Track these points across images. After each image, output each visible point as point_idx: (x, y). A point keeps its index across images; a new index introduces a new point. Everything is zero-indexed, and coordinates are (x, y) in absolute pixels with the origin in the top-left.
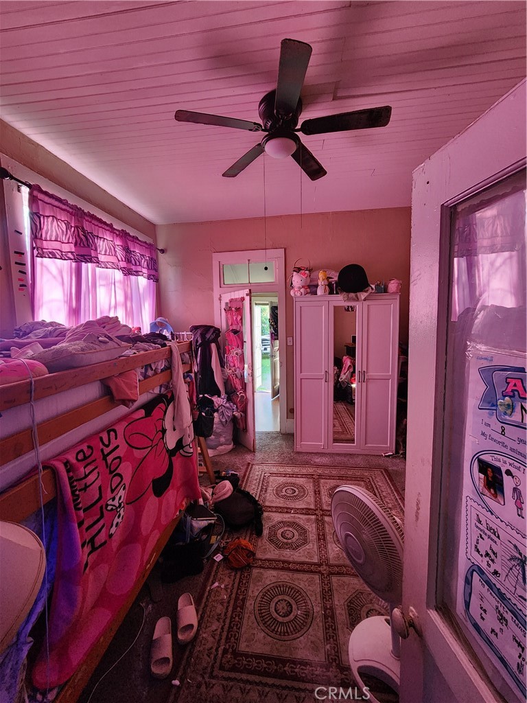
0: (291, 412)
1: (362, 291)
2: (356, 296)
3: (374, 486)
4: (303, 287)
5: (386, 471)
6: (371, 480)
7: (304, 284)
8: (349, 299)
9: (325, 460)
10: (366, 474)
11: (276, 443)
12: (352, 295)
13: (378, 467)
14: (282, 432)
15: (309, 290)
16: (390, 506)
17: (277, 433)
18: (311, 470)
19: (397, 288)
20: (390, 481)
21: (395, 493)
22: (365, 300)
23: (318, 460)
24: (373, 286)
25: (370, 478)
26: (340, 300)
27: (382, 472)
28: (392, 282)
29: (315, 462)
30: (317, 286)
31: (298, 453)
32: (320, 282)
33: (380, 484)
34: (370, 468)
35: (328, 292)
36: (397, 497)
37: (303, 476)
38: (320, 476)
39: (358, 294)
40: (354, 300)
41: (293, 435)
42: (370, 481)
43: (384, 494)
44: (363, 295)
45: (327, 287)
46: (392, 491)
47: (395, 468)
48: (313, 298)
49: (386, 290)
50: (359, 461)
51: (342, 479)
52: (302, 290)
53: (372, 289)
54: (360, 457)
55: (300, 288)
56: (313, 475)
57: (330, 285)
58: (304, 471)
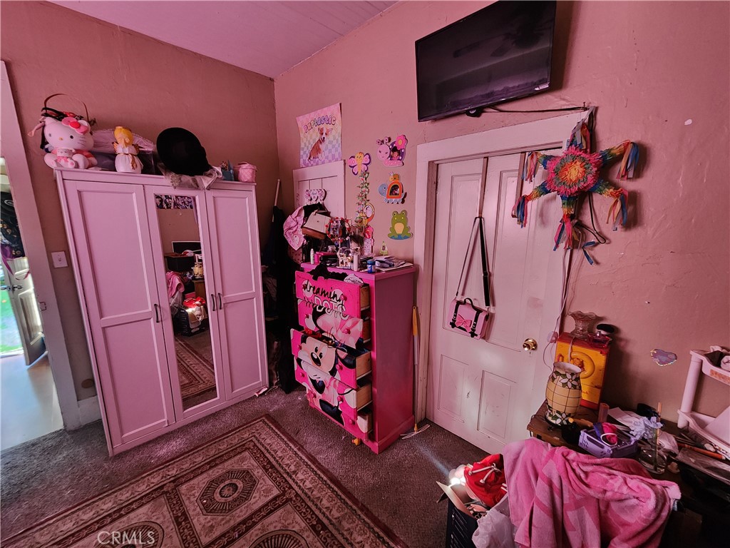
0: (86, 386)
1: (201, 174)
2: (195, 181)
3: (263, 449)
4: (78, 151)
5: (268, 416)
6: (256, 442)
7: (79, 146)
8: (182, 186)
9: (175, 445)
10: (246, 436)
11: (60, 457)
12: (186, 178)
13: (257, 416)
14: (71, 427)
15: (94, 160)
16: (293, 468)
17: (59, 433)
18: (156, 480)
19: (252, 174)
20: (279, 429)
21: (291, 445)
22: (209, 188)
23: (163, 451)
24: (219, 169)
25: (254, 440)
26: (164, 184)
27: (264, 422)
28: (244, 166)
29: (159, 458)
30: (113, 156)
31: (120, 456)
32: (120, 149)
33: (268, 441)
34: (247, 423)
35: (139, 169)
36: (295, 449)
37: (141, 502)
38: (177, 481)
39: (198, 178)
40: (191, 187)
41: (99, 423)
42: (255, 445)
43: (279, 454)
44: (206, 181)
45: (137, 160)
46: (286, 443)
47: (276, 407)
48: (107, 176)
49: (236, 177)
50: (229, 419)
51: (216, 465)
52: (79, 158)
53: (218, 173)
54: (229, 412)
55: (71, 154)
56: (162, 487)
57: (141, 155)
58: (142, 488)
